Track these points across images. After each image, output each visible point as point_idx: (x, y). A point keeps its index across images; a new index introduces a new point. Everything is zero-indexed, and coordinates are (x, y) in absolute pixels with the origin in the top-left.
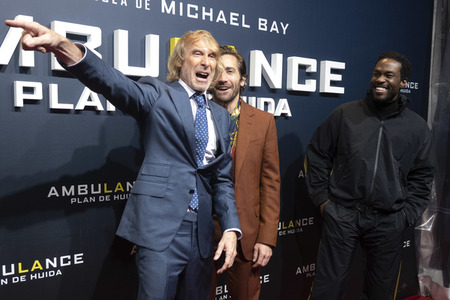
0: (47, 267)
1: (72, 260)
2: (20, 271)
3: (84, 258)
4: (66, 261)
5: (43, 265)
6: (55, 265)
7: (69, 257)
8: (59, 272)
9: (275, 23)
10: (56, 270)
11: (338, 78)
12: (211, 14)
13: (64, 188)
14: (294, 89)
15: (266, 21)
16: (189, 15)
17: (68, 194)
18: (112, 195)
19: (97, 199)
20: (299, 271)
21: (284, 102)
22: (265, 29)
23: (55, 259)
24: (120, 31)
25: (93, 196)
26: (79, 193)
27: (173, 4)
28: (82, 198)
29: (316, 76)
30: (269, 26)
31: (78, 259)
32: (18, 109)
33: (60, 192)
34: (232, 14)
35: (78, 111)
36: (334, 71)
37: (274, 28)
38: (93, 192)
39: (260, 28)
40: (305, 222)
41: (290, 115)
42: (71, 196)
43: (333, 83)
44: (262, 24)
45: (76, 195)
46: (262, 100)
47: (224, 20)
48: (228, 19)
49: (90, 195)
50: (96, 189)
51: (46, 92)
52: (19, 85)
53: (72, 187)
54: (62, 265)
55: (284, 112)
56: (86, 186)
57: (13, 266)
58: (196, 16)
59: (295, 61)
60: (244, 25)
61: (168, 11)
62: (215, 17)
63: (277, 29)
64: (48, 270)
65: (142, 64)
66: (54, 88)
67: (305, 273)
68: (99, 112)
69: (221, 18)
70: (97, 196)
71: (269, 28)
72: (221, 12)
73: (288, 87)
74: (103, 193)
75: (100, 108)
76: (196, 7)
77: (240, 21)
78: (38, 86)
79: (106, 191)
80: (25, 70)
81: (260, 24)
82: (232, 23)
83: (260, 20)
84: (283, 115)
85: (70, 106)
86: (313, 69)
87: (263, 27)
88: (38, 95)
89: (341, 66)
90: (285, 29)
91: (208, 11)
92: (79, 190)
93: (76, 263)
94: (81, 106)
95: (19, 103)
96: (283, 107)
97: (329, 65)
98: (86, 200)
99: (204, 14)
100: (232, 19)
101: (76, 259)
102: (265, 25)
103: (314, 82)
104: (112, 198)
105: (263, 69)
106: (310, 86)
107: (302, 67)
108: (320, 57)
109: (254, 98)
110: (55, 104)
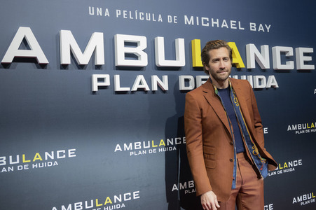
0: (115, 202)
1: (132, 196)
2: (97, 205)
3: (140, 194)
4: (127, 197)
5: (113, 200)
6: (120, 200)
7: (130, 194)
8: (123, 205)
9: (261, 25)
10: (121, 203)
11: (309, 59)
12: (217, 23)
13: (125, 145)
14: (279, 68)
15: (255, 24)
16: (203, 25)
17: (128, 149)
18: (157, 148)
19: (148, 152)
20: (294, 201)
21: (272, 78)
22: (255, 30)
23: (120, 196)
24: (158, 38)
25: (144, 149)
26: (136, 148)
27: (192, 18)
28: (137, 151)
29: (293, 58)
30: (257, 27)
31: (136, 195)
32: (94, 92)
33: (122, 147)
34: (231, 21)
35: (133, 92)
36: (305, 54)
37: (261, 28)
38: (144, 147)
39: (251, 29)
40: (296, 163)
41: (277, 86)
42: (130, 150)
43: (306, 63)
44: (253, 26)
45: (133, 150)
46: (257, 77)
47: (226, 26)
48: (229, 25)
49: (142, 149)
50: (147, 145)
51: (112, 80)
52: (95, 77)
53: (131, 144)
54: (125, 200)
55: (273, 84)
56: (140, 143)
57: (92, 201)
58: (208, 25)
59: (278, 50)
60: (240, 28)
61: (189, 23)
62: (220, 24)
63: (263, 29)
64: (116, 204)
65: (174, 58)
66: (117, 78)
67: (300, 202)
68: (146, 92)
69: (224, 24)
70: (147, 149)
71: (257, 29)
72: (224, 21)
73: (274, 68)
74: (151, 148)
75: (148, 89)
76: (208, 19)
77: (237, 26)
78: (107, 77)
79: (153, 146)
80: (99, 67)
81: (251, 27)
82: (232, 27)
83: (251, 24)
84: (272, 87)
85: (128, 89)
86: (291, 54)
87: (253, 28)
88: (107, 83)
89: (311, 50)
90: (268, 29)
91: (215, 21)
92: (135, 146)
93: (135, 198)
94: (135, 89)
95: (95, 89)
96: (272, 81)
97: (302, 50)
98: (140, 153)
99: (213, 23)
100: (232, 25)
101: (134, 195)
102: (254, 27)
103: (292, 63)
104: (157, 150)
105: (256, 56)
106: (290, 66)
107: (283, 53)
108: (295, 46)
109: (251, 76)
110: (118, 88)
